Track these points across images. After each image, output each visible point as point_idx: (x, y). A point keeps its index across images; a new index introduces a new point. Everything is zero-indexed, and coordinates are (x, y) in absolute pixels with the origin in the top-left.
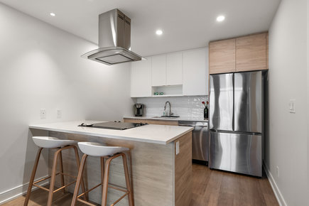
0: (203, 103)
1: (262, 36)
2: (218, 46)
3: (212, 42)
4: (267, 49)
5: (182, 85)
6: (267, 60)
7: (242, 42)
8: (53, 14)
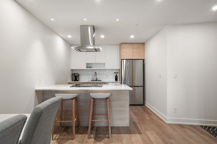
0: (115, 73)
1: (142, 45)
2: (125, 46)
3: (122, 43)
4: (144, 51)
5: (105, 64)
6: (144, 55)
7: (135, 46)
8: (52, 19)
